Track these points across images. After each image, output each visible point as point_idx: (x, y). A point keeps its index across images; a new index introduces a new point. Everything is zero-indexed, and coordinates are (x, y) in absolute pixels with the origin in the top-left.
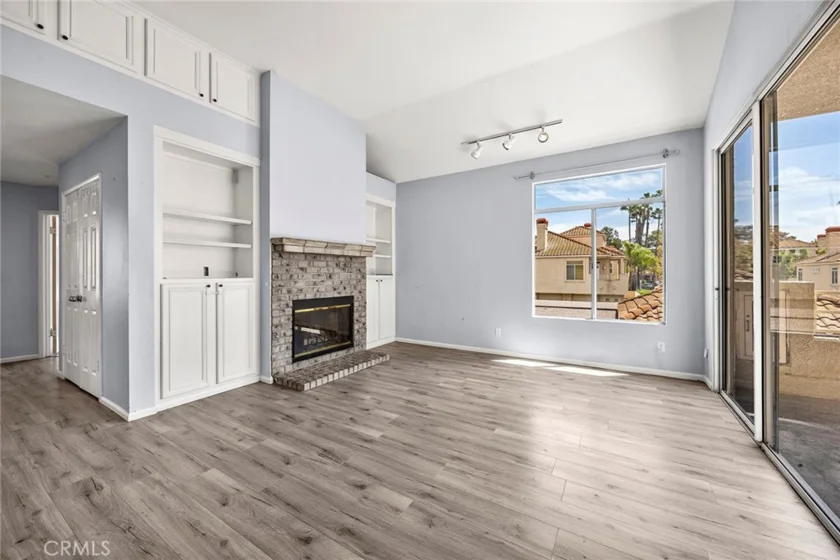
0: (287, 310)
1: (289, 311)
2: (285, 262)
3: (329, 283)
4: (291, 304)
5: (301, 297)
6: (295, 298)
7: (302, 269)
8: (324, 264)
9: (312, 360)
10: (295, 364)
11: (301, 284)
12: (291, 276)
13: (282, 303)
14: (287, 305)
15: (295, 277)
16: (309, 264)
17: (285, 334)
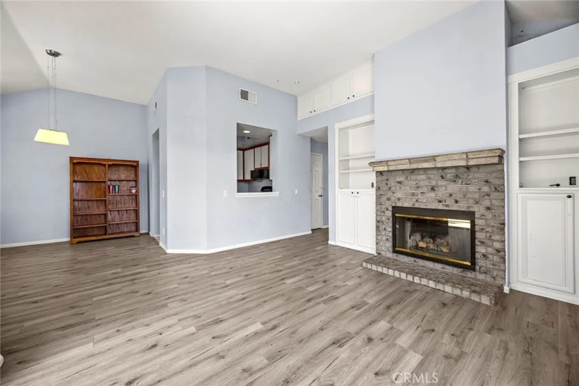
0: (386, 212)
1: (389, 214)
2: (384, 178)
3: (432, 194)
4: (390, 209)
5: (399, 204)
6: (394, 205)
7: (400, 182)
8: (423, 177)
9: (412, 259)
10: (395, 255)
11: (399, 195)
12: (390, 188)
13: (383, 206)
14: (387, 209)
15: (393, 188)
16: (406, 178)
17: (385, 229)
